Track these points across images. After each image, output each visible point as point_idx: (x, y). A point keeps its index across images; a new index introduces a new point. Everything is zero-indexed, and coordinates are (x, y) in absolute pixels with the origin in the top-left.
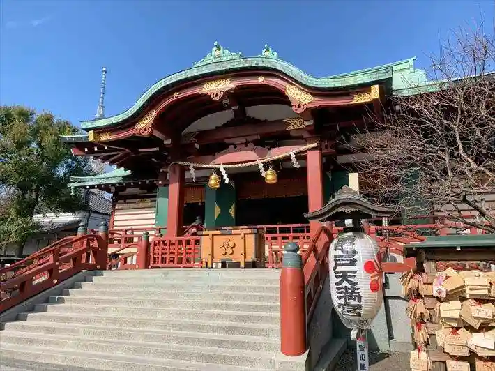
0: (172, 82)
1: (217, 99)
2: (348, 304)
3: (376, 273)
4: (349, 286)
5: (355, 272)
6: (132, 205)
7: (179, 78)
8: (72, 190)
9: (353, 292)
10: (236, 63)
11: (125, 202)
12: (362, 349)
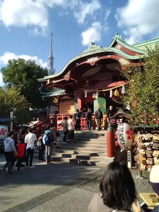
0: (75, 59)
1: (92, 65)
2: (121, 143)
3: (130, 134)
4: (121, 138)
5: (123, 134)
6: (65, 104)
7: (78, 58)
8: (43, 99)
9: (122, 139)
10: (98, 51)
11: (63, 102)
12: (129, 155)
